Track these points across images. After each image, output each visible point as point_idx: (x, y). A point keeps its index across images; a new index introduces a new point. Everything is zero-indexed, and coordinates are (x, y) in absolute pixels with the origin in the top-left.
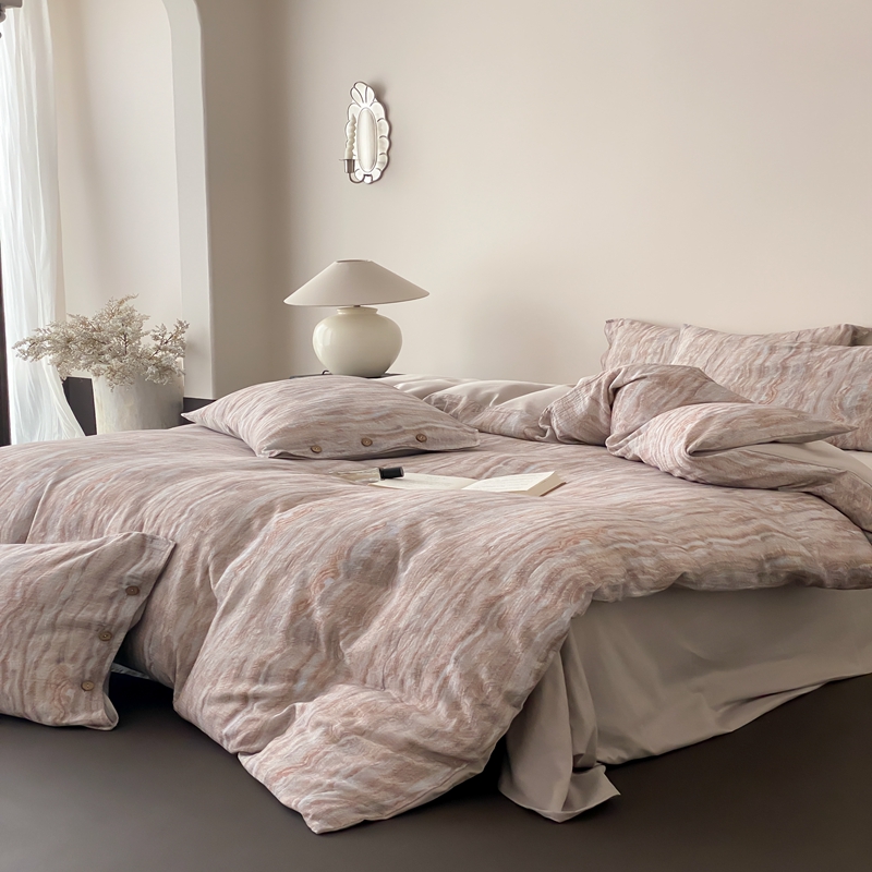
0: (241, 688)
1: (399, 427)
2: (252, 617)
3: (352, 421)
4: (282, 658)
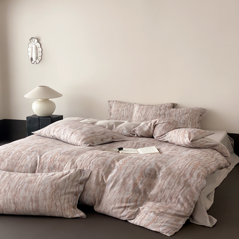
0: (124, 205)
1: (108, 136)
2: (121, 188)
3: (98, 135)
4: (133, 197)
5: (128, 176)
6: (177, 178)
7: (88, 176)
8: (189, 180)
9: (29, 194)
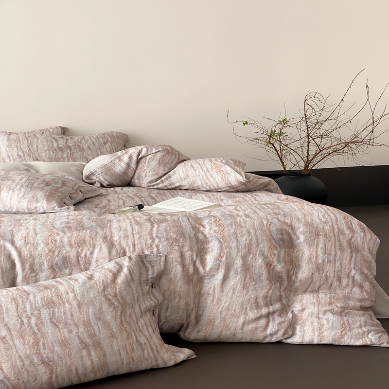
5: (249, 252)
6: (333, 238)
7: (163, 267)
8: (353, 240)
9: (70, 332)
